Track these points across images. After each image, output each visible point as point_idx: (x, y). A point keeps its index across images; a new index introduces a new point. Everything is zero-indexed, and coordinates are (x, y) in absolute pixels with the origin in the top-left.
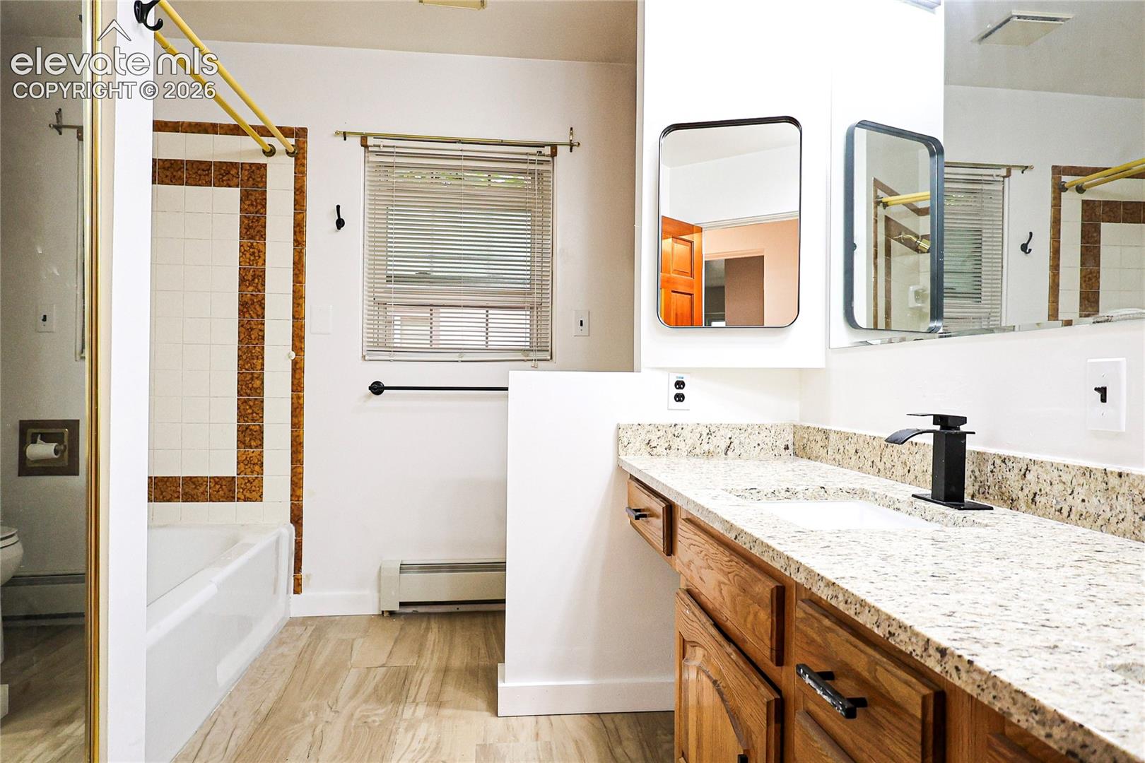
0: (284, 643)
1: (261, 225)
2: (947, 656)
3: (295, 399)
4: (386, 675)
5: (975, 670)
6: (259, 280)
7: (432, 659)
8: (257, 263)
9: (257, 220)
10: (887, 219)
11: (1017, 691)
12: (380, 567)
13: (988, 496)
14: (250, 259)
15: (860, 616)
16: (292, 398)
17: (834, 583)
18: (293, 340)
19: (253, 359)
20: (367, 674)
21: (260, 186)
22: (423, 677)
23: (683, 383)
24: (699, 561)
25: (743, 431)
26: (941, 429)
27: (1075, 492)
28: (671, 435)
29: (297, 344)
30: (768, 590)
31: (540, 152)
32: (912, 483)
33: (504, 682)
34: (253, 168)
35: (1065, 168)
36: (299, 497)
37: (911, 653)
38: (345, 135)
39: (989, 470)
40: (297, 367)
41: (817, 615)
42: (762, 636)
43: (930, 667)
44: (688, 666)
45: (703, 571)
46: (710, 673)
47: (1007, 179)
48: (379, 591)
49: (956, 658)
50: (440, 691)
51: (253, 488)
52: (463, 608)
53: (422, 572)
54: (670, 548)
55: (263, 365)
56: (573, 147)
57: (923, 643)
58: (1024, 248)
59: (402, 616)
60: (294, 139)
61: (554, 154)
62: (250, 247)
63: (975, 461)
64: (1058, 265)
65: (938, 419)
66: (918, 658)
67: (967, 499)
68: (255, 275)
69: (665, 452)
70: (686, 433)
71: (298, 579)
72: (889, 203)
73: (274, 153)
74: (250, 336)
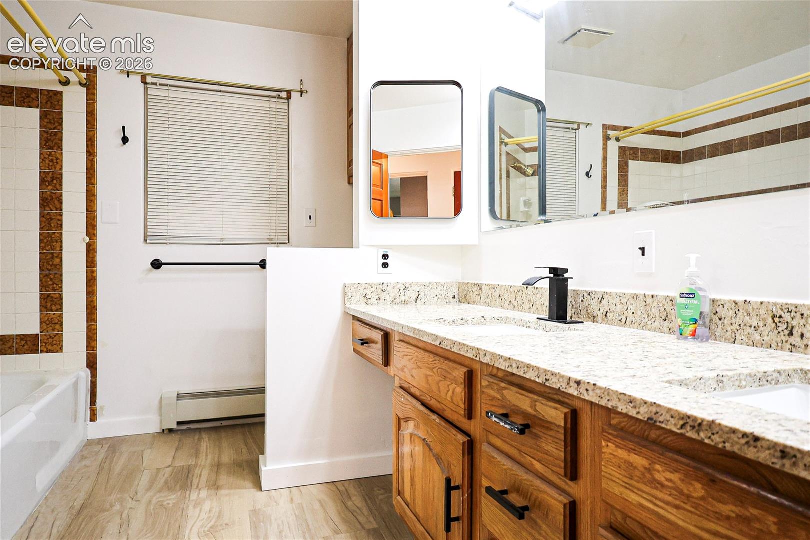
0: (86, 458)
1: (59, 139)
2: (581, 385)
3: (89, 273)
4: (173, 473)
5: (597, 389)
6: (57, 181)
7: (207, 460)
8: (55, 168)
9: (55, 135)
10: (508, 154)
11: (621, 394)
12: (161, 398)
13: (580, 316)
14: (49, 165)
15: (527, 374)
16: (87, 273)
17: (510, 359)
18: (87, 228)
19: (53, 242)
20: (158, 474)
21: (57, 108)
22: (201, 472)
23: (388, 256)
24: (410, 366)
25: (426, 287)
26: (555, 276)
27: (629, 309)
28: (380, 291)
29: (91, 231)
30: (463, 374)
31: (279, 96)
32: (535, 313)
33: (266, 467)
34: (51, 94)
35: (610, 126)
36: (94, 348)
37: (560, 388)
38: (128, 74)
39: (581, 300)
40: (91, 248)
41: (496, 382)
42: (458, 403)
43: (571, 393)
44: (404, 435)
45: (414, 371)
46: (420, 435)
47: (577, 131)
48: (161, 415)
49: (586, 384)
50: (216, 479)
51: (55, 342)
52: (225, 423)
53: (194, 399)
54: (387, 362)
55: (62, 247)
56: (303, 94)
57: (567, 381)
58: (588, 174)
59: (179, 433)
60: (86, 74)
61: (289, 98)
62: (50, 156)
63: (572, 296)
64: (606, 186)
65: (553, 270)
66: (564, 390)
67: (569, 319)
68: (53, 177)
69: (376, 302)
70: (389, 289)
71: (94, 411)
72: (508, 144)
73: (69, 84)
74: (50, 224)
